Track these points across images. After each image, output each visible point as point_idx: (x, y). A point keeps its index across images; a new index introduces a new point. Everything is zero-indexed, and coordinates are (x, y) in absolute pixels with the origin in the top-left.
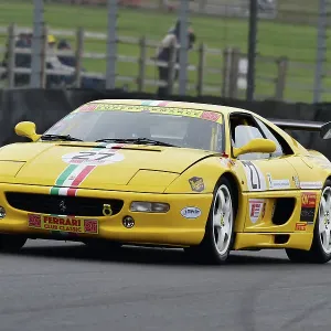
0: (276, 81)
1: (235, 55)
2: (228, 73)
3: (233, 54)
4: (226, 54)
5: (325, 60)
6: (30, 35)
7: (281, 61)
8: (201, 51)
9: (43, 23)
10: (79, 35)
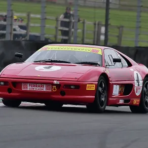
0: (118, 36)
1: (99, 25)
2: (96, 33)
3: (98, 24)
4: (95, 24)
5: (140, 27)
6: (6, 16)
7: (120, 28)
8: (84, 23)
9: (12, 10)
10: (28, 15)
